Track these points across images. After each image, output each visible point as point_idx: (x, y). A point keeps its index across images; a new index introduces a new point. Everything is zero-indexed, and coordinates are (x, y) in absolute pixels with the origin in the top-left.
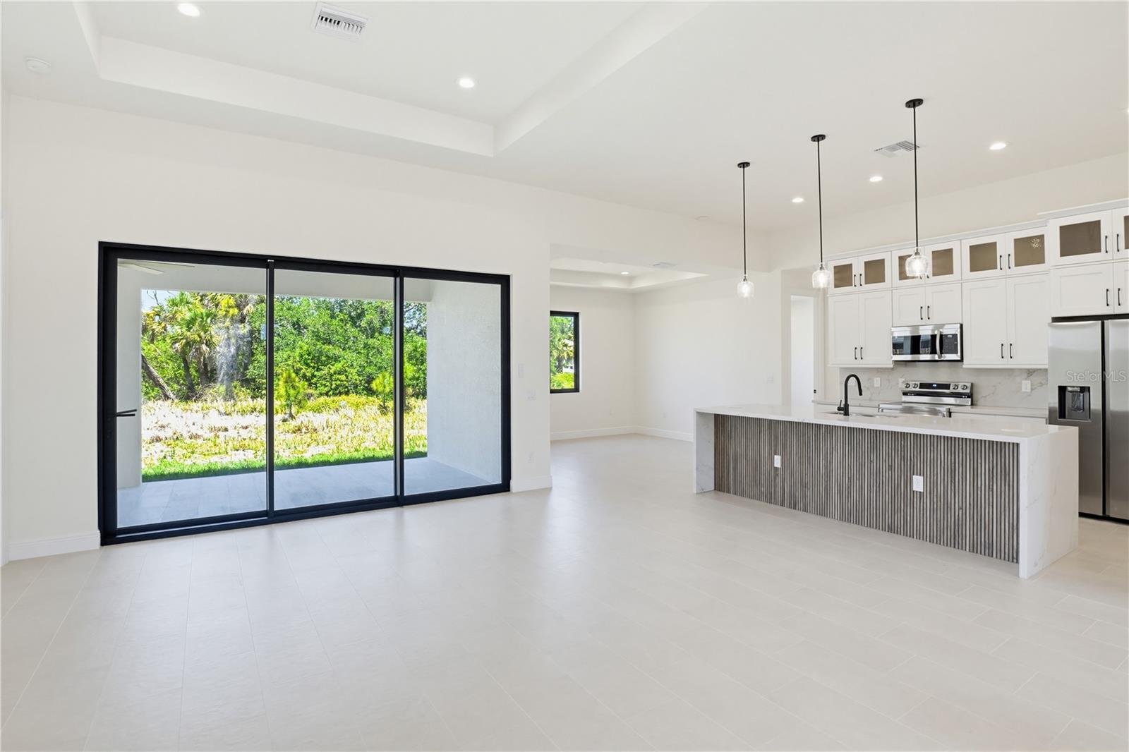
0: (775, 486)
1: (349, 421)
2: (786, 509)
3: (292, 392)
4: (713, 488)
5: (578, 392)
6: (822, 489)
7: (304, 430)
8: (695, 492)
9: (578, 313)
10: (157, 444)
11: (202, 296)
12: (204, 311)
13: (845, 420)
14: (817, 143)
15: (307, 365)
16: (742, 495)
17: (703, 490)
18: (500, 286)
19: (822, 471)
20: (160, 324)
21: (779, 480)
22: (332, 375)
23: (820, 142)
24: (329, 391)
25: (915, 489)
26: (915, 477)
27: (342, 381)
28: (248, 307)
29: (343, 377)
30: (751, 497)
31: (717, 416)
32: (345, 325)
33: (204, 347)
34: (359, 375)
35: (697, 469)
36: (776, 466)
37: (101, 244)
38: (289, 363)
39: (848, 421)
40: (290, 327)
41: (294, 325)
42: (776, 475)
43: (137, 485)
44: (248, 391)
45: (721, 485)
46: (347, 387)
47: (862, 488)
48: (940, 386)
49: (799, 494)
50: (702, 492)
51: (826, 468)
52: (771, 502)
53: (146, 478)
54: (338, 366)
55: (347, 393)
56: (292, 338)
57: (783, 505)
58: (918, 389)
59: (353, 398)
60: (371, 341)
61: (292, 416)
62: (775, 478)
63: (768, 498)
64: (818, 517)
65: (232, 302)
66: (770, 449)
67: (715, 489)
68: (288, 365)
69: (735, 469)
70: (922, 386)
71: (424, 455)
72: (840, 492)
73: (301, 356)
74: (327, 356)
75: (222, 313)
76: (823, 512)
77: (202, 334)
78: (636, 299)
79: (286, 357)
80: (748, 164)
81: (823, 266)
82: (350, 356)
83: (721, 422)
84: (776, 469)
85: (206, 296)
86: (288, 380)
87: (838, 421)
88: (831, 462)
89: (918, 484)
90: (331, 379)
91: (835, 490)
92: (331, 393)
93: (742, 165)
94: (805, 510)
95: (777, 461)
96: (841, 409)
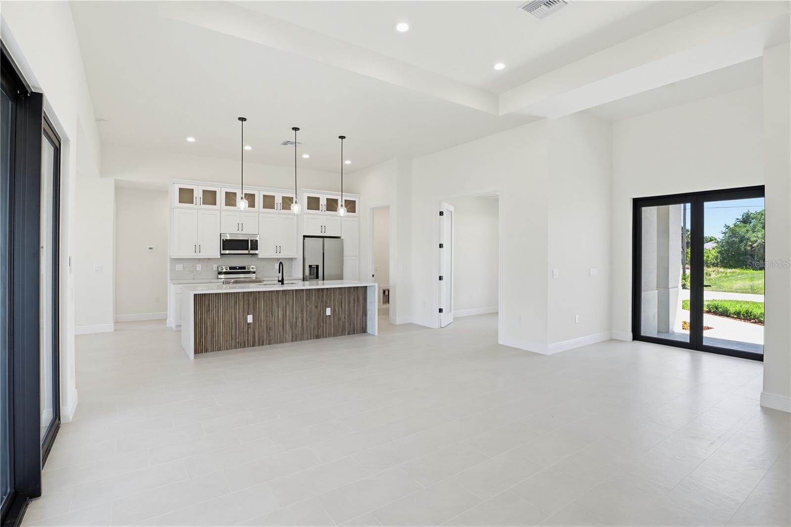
0: (248, 335)
6: (280, 328)
13: (284, 287)
19: (280, 317)
21: (250, 331)
25: (327, 314)
26: (327, 309)
39: (286, 287)
42: (249, 328)
47: (302, 321)
48: (240, 268)
49: (265, 336)
51: (283, 315)
58: (228, 270)
62: (248, 330)
66: (244, 309)
69: (212, 332)
70: (231, 268)
72: (291, 326)
83: (198, 300)
84: (249, 324)
87: (280, 287)
88: (286, 312)
89: (328, 312)
91: (288, 327)
95: (250, 319)
96: (279, 281)
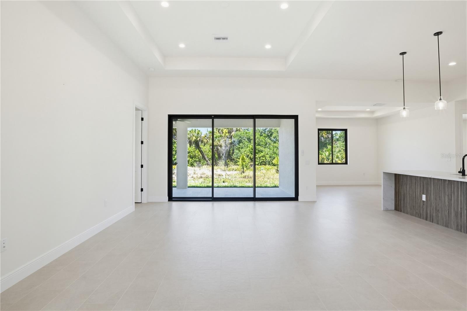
0: (423, 210)
1: (263, 175)
2: (427, 222)
3: (244, 163)
4: (394, 209)
5: (347, 164)
6: (447, 213)
7: (247, 177)
8: (382, 209)
9: (347, 129)
10: (201, 179)
11: (219, 130)
12: (219, 135)
13: (463, 178)
14: (437, 36)
15: (251, 154)
16: (407, 213)
17: (387, 209)
18: (294, 119)
19: (447, 203)
20: (206, 139)
21: (425, 207)
22: (260, 158)
23: (439, 36)
24: (259, 163)
27: (264, 160)
28: (233, 133)
29: (264, 158)
30: (412, 214)
31: (396, 175)
32: (265, 138)
33: (219, 147)
34: (270, 158)
35: (383, 199)
36: (423, 200)
37: (169, 115)
38: (245, 153)
39: (465, 178)
40: (246, 140)
41: (248, 139)
42: (424, 204)
43: (186, 188)
44: (233, 163)
45: (398, 208)
46: (265, 162)
49: (434, 215)
50: (387, 210)
52: (421, 218)
53: (189, 187)
54: (262, 154)
55: (265, 165)
56: (246, 143)
57: (426, 220)
59: (267, 166)
60: (275, 145)
61: (243, 172)
62: (423, 206)
63: (420, 216)
64: (444, 228)
65: (227, 131)
66: (421, 190)
67: (395, 210)
68: (245, 154)
69: (404, 200)
71: (278, 187)
72: (456, 216)
73: (249, 150)
74: (258, 150)
75: (223, 135)
76: (447, 226)
77: (218, 143)
78: (378, 121)
79: (244, 151)
80: (405, 53)
81: (441, 98)
82: (267, 150)
83: (397, 177)
84: (424, 201)
85: (220, 129)
86: (243, 159)
87: (459, 178)
88: (451, 200)
90: (260, 159)
91: (453, 214)
92: (259, 164)
93: (402, 54)
94: (438, 224)
95: (424, 198)
96: (459, 172)
